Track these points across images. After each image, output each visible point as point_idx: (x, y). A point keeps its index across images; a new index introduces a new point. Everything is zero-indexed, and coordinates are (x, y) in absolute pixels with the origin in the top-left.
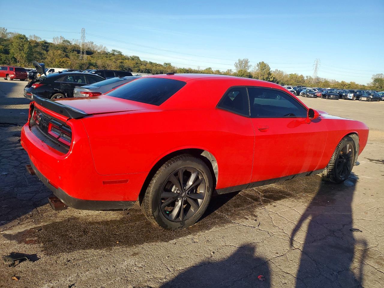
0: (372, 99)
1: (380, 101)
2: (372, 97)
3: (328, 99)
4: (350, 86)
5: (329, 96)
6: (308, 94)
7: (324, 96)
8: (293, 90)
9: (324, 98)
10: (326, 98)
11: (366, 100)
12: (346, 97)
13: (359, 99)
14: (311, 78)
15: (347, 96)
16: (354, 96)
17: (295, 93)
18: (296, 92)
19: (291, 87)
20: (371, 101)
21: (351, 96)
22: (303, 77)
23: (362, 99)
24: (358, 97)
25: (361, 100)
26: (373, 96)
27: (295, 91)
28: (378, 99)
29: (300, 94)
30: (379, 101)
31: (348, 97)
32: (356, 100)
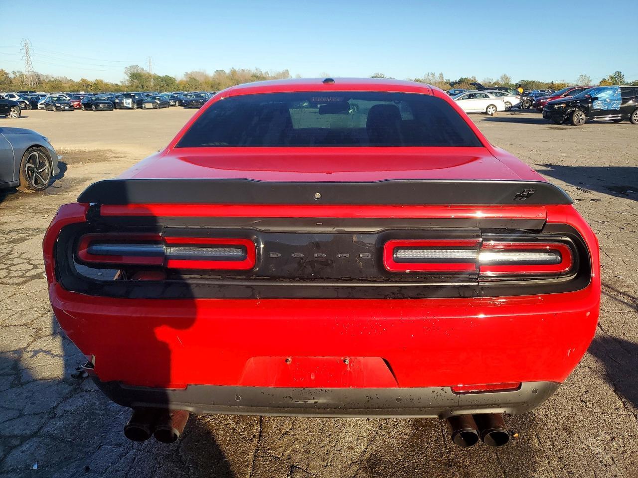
0: (160, 105)
1: (170, 107)
2: (159, 102)
3: (97, 110)
4: (97, 87)
5: (97, 105)
6: (57, 105)
7: (88, 106)
8: (21, 100)
9: (87, 110)
10: (92, 110)
11: (152, 107)
12: (122, 105)
13: (142, 107)
14: (22, 75)
15: (123, 103)
16: (133, 102)
17: (26, 104)
18: (28, 103)
19: (14, 94)
20: (160, 108)
21: (128, 102)
22: (6, 74)
23: (147, 107)
24: (139, 104)
25: (145, 108)
26: (159, 99)
27: (26, 101)
28: (166, 104)
29: (39, 106)
30: (168, 107)
31: (125, 105)
32: (137, 108)
